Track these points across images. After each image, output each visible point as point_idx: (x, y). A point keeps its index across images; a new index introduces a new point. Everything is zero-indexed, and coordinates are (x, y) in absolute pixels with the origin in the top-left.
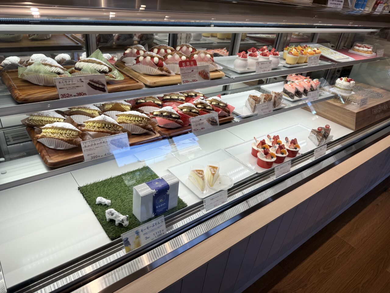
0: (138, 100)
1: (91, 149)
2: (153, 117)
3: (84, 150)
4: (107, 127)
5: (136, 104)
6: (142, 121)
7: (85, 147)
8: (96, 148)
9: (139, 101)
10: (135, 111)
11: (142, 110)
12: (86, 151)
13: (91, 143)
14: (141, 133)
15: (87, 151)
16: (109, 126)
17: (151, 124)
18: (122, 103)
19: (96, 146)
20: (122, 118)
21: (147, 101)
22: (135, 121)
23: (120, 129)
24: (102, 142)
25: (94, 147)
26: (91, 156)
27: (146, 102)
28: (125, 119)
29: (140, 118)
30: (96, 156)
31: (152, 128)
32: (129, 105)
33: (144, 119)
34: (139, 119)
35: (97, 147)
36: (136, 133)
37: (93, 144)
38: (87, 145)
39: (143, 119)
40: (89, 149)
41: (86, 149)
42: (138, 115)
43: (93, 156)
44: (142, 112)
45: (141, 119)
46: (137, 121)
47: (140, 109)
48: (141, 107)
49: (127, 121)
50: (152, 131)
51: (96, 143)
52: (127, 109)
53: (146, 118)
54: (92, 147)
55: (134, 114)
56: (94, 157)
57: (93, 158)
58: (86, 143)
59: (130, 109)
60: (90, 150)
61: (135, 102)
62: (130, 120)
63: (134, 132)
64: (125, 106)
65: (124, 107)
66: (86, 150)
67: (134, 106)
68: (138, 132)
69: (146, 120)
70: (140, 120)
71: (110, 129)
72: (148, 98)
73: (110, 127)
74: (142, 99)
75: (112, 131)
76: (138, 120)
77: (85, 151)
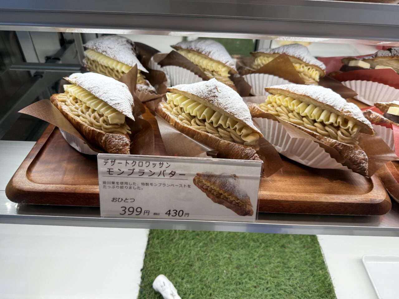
0: (350, 59)
1: (126, 183)
2: (381, 123)
3: (104, 183)
4: (212, 123)
5: (341, 69)
6: (338, 128)
7: (110, 172)
8: (143, 184)
9: (352, 64)
10: (329, 91)
11: (354, 89)
12: (111, 185)
13: (130, 166)
14: (321, 166)
15: (114, 187)
16: (220, 122)
17: (367, 148)
18: (299, 59)
19: (146, 179)
20: (278, 102)
21: (378, 67)
22: (315, 121)
23: (249, 139)
24: (168, 171)
25: (139, 181)
26: (123, 204)
27: (372, 68)
28: (286, 107)
29: (337, 116)
30: (139, 210)
31: (366, 165)
32: (317, 68)
33: (350, 125)
34: (332, 120)
35: (147, 184)
36: (303, 162)
37: (137, 170)
38: (115, 169)
39: (346, 121)
40: (122, 183)
41: (111, 179)
42: (332, 107)
43: (128, 205)
44: (350, 97)
45: (339, 120)
46: (322, 123)
47: (348, 86)
48: (353, 82)
49: (290, 115)
50: (362, 172)
51: (146, 170)
52: (310, 77)
53: (357, 123)
54: (129, 180)
55: (321, 100)
56: (131, 210)
57: (127, 213)
58: (113, 161)
59: (317, 78)
60: (122, 185)
61: (341, 65)
62: (298, 114)
63: (299, 155)
64: (306, 69)
65: (301, 70)
66: (109, 183)
67: (334, 75)
68: (310, 160)
69: (355, 130)
70: (332, 124)
71: (219, 130)
72: (383, 59)
73: (221, 126)
74: (364, 60)
75: (222, 141)
76: (327, 123)
77: (107, 185)
